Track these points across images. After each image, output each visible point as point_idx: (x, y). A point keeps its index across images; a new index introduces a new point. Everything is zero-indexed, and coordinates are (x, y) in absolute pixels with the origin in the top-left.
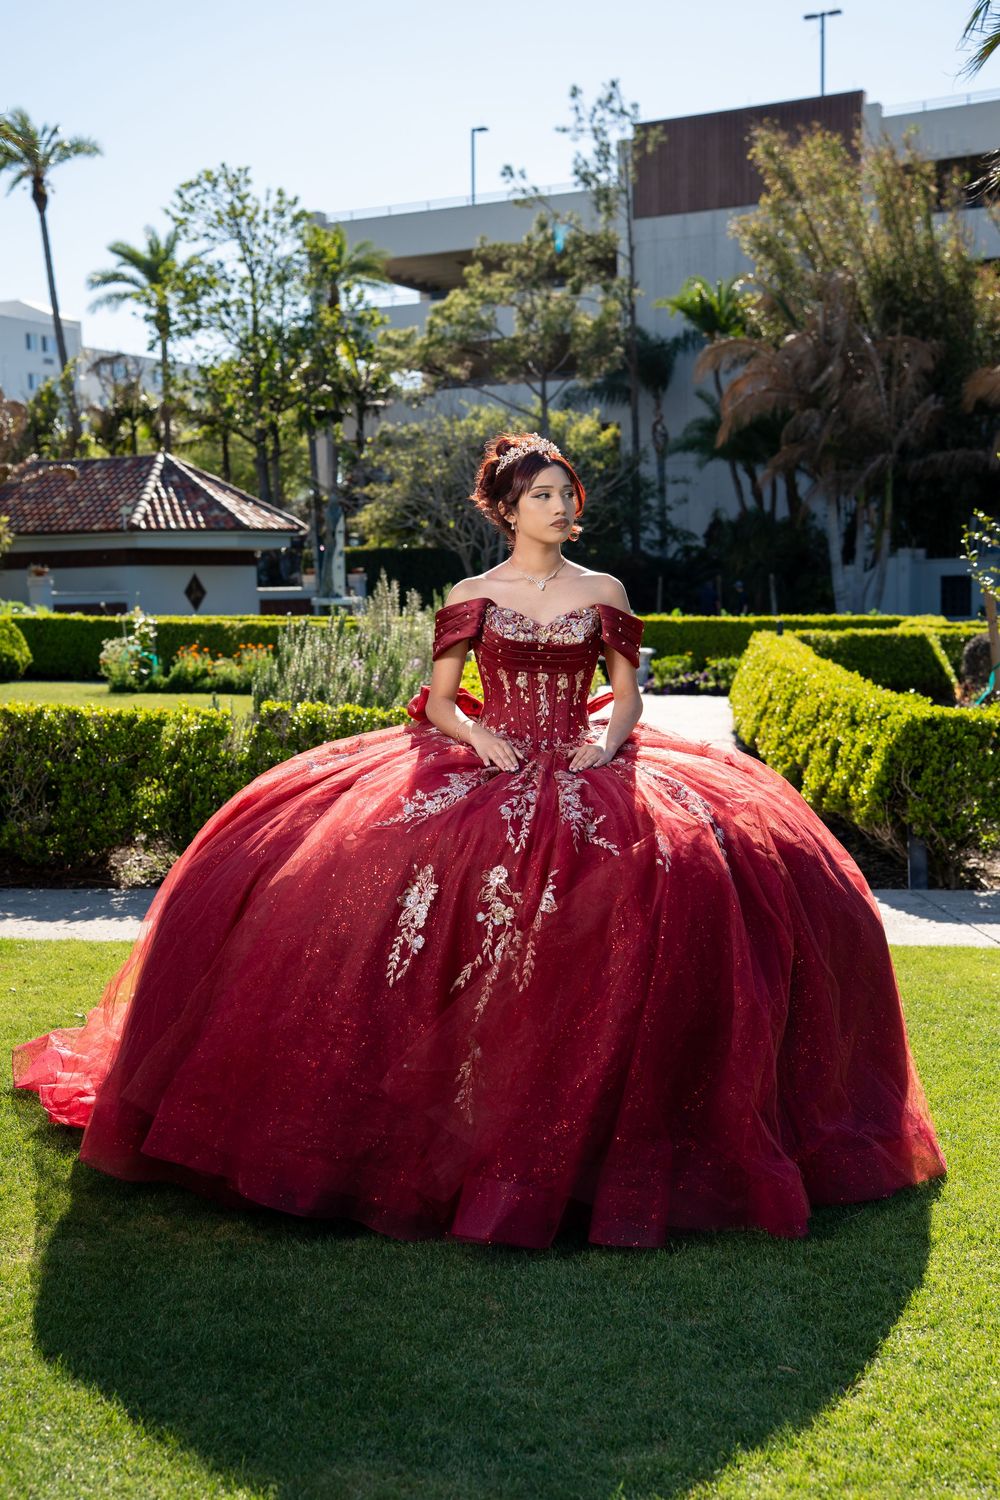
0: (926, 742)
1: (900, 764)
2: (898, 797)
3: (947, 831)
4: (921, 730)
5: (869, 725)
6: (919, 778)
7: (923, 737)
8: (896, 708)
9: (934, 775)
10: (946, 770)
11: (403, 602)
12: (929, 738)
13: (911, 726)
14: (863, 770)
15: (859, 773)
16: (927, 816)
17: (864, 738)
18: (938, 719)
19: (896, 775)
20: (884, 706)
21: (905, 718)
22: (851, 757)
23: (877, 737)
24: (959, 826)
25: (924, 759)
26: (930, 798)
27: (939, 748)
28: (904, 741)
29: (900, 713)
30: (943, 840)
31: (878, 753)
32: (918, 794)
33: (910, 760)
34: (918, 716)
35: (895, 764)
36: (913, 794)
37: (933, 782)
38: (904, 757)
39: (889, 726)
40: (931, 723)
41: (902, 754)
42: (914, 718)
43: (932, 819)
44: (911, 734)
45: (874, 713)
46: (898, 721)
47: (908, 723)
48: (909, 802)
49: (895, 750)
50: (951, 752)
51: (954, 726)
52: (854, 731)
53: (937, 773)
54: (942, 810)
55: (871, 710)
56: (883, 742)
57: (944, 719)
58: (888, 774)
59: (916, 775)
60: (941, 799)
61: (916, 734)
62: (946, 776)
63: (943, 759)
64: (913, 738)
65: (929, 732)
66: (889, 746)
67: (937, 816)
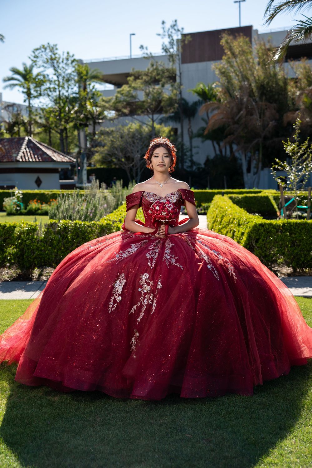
0: (260, 231)
1: (252, 238)
2: (252, 248)
3: (267, 259)
4: (258, 227)
5: (243, 226)
6: (258, 242)
7: (259, 230)
8: (251, 220)
9: (262, 241)
10: (266, 240)
11: (100, 187)
12: (261, 230)
13: (255, 226)
14: (241, 240)
15: (240, 240)
16: (260, 254)
17: (242, 230)
18: (263, 224)
19: (251, 241)
20: (248, 220)
21: (253, 224)
22: (238, 236)
23: (245, 229)
24: (270, 257)
25: (259, 236)
26: (261, 249)
27: (264, 233)
28: (253, 231)
29: (252, 222)
30: (266, 261)
31: (246, 234)
32: (258, 247)
33: (255, 237)
34: (257, 223)
35: (250, 238)
36: (256, 247)
37: (262, 243)
38: (253, 236)
39: (249, 226)
40: (261, 225)
41: (253, 235)
42: (256, 223)
43: (262, 255)
44: (255, 228)
45: (245, 222)
46: (251, 225)
47: (254, 225)
48: (255, 250)
49: (250, 233)
50: (267, 234)
51: (268, 226)
52: (239, 227)
53: (263, 240)
54: (265, 252)
55: (244, 221)
56: (247, 231)
57: (265, 224)
58: (248, 241)
59: (257, 241)
60: (265, 249)
61: (257, 229)
62: (266, 241)
63: (265, 236)
64: (256, 230)
65: (260, 228)
66: (249, 232)
67: (263, 254)
